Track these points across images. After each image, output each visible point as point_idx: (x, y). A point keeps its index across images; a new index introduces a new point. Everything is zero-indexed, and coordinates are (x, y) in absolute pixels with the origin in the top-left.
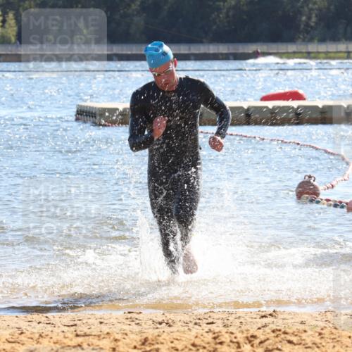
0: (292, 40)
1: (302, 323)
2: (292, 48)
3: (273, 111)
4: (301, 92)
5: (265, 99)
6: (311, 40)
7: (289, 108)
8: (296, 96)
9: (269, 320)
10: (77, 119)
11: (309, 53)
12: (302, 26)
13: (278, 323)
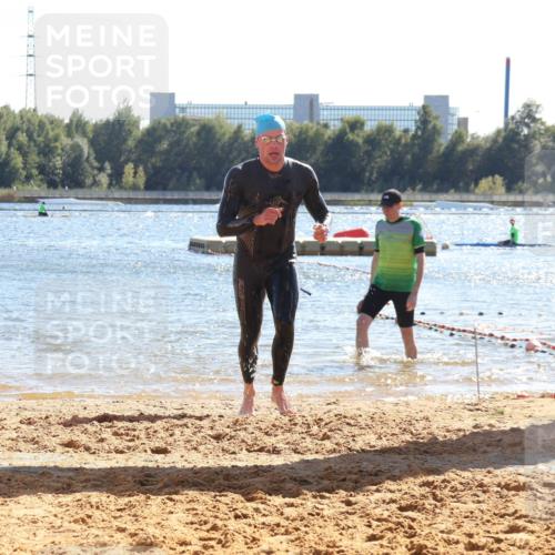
0: (357, 190)
1: (359, 409)
2: (357, 197)
3: (342, 245)
4: (365, 229)
5: (337, 235)
6: (372, 191)
7: (355, 243)
8: (361, 233)
9: (333, 406)
10: (190, 249)
11: (370, 201)
12: (366, 181)
13: (340, 409)
